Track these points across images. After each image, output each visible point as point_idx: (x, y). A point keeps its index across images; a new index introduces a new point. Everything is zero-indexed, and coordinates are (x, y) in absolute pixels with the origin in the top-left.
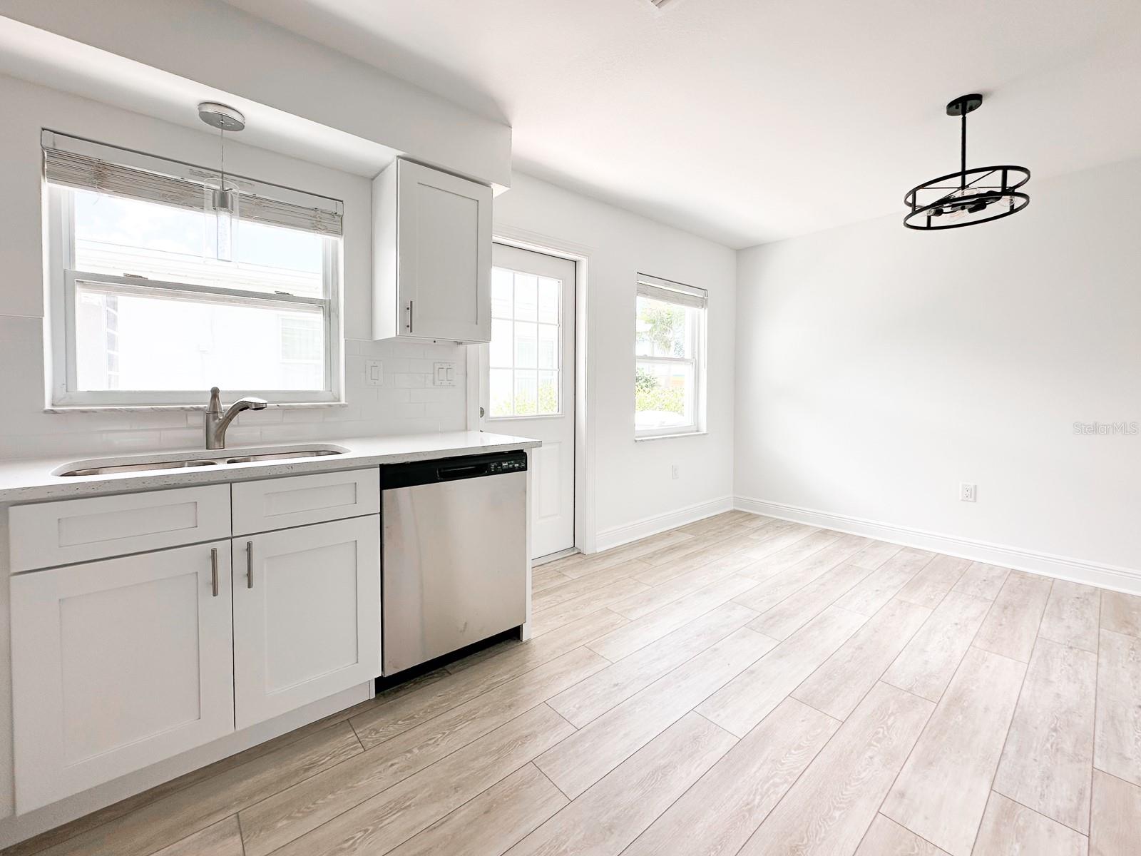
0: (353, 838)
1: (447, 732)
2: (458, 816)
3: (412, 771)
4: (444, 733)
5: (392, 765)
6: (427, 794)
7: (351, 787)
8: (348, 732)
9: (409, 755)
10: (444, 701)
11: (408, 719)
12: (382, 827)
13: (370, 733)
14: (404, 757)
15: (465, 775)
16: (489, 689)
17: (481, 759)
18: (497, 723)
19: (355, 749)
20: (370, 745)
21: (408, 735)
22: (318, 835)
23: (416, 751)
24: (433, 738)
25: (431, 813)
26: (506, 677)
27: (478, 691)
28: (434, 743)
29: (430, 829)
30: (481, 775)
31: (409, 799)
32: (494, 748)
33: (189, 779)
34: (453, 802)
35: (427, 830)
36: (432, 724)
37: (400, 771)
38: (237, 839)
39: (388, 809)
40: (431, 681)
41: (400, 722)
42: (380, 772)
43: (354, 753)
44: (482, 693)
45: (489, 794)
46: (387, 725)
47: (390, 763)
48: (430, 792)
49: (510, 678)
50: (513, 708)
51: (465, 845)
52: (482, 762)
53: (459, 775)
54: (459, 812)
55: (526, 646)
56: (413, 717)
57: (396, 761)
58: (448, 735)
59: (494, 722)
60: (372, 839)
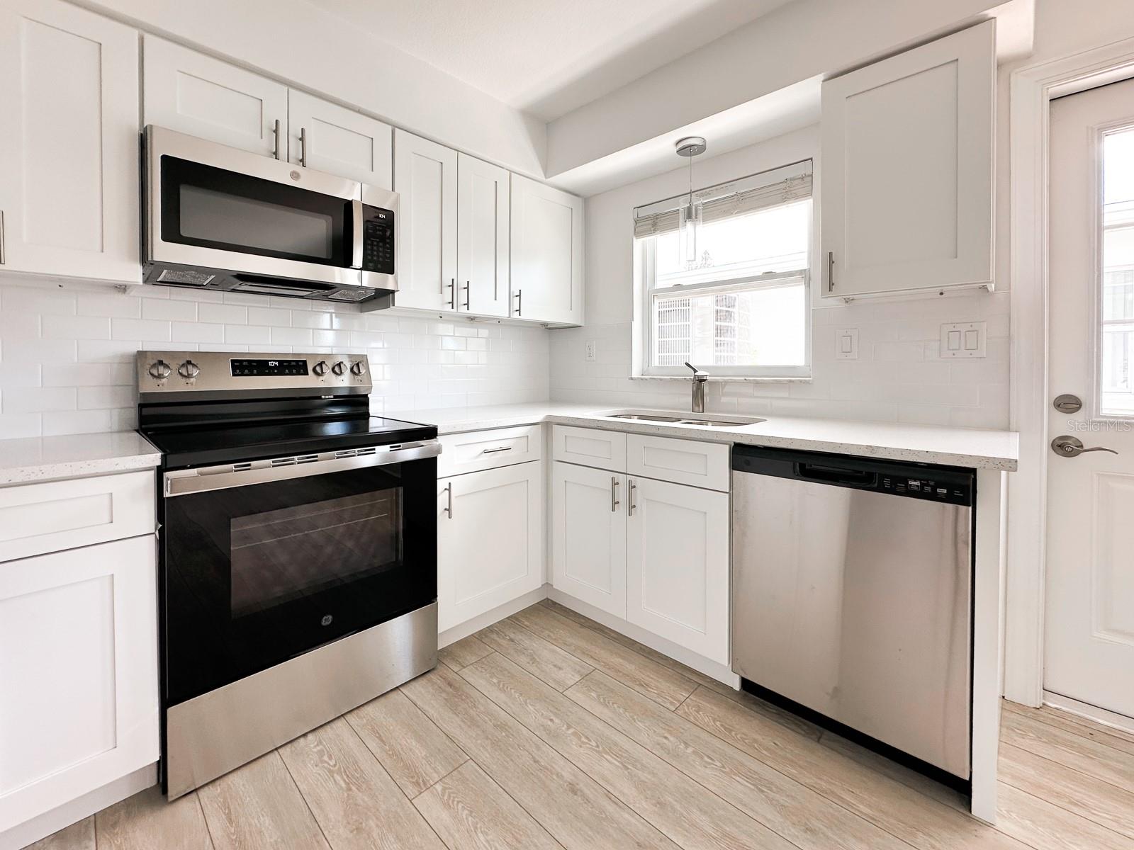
0: (590, 741)
1: (727, 770)
2: (626, 816)
3: (665, 756)
4: (723, 767)
5: (666, 738)
6: (643, 778)
7: (634, 719)
8: (686, 690)
9: (682, 746)
10: (767, 749)
11: (725, 728)
12: (603, 756)
13: (694, 706)
14: (679, 743)
15: (678, 807)
16: (822, 793)
17: (704, 818)
18: (768, 820)
19: (672, 703)
20: (680, 713)
21: (704, 736)
22: (589, 718)
23: (690, 750)
24: (712, 759)
25: (626, 790)
26: (862, 807)
27: (811, 780)
28: (706, 762)
29: (608, 795)
30: (685, 824)
31: (633, 766)
32: (728, 829)
33: (613, 635)
34: (643, 806)
35: (606, 791)
36: (730, 751)
37: (662, 747)
38: (577, 678)
39: (620, 753)
40: (794, 727)
41: (718, 723)
42: (655, 732)
43: (668, 705)
44: (810, 787)
45: (661, 840)
46: (710, 713)
47: (666, 735)
48: (647, 780)
49: (865, 814)
50: (808, 836)
51: (598, 833)
52: (703, 821)
53: (676, 801)
54: (633, 816)
55: (962, 821)
56: (730, 731)
57: (671, 739)
58: (724, 772)
59: (769, 816)
60: (591, 754)
